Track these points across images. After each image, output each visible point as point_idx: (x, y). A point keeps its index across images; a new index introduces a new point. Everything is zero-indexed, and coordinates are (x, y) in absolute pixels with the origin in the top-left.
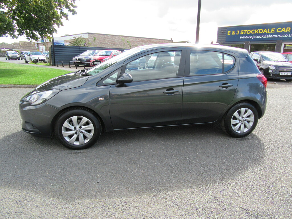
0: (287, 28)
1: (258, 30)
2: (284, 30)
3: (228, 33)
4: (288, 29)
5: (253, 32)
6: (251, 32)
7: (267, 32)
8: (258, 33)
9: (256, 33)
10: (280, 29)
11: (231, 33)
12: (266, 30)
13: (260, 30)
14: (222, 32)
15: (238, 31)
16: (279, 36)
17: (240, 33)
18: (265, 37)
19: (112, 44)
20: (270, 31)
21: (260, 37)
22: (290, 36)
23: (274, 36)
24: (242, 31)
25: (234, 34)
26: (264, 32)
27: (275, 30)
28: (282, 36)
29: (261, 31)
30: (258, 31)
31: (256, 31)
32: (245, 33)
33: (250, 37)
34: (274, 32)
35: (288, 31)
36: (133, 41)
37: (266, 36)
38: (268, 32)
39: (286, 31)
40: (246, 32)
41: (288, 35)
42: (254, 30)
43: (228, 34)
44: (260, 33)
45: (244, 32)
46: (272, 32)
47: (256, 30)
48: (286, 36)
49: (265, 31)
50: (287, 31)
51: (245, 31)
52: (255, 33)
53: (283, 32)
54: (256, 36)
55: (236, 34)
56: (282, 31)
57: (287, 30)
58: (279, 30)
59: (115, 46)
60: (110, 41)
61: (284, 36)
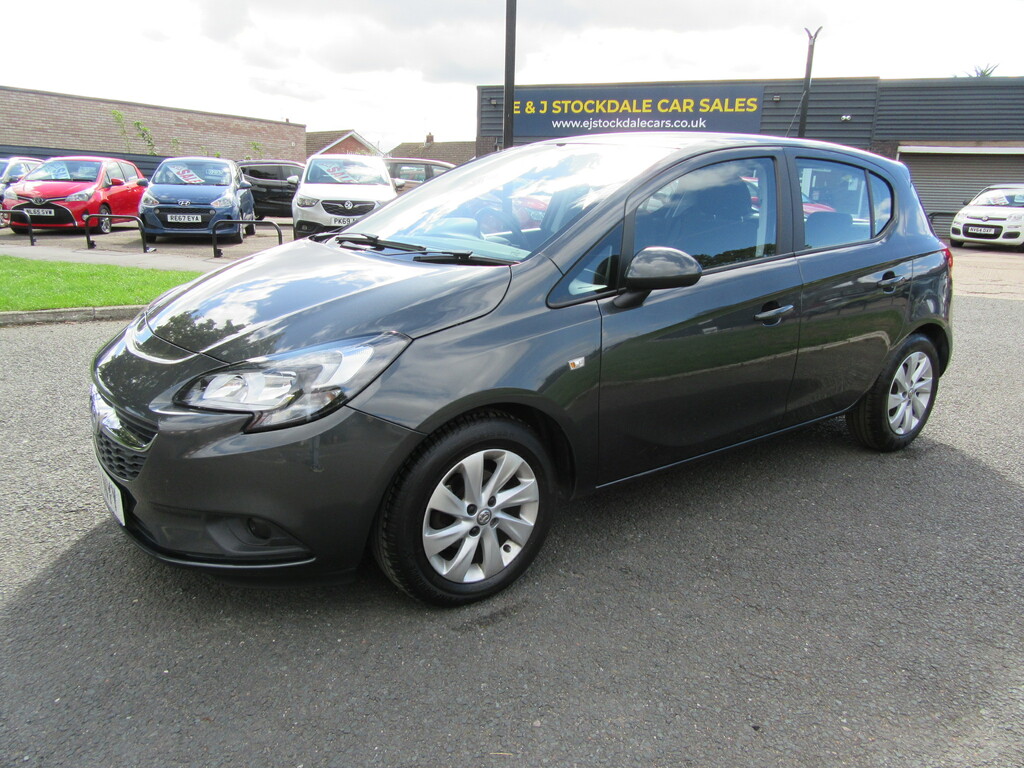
0: (685, 101)
1: (604, 102)
2: (675, 106)
4: (688, 104)
5: (590, 107)
6: (584, 107)
7: (630, 111)
8: (604, 111)
9: (600, 110)
10: (667, 101)
11: (523, 107)
12: (626, 102)
13: (610, 102)
14: (494, 102)
15: (545, 103)
16: (664, 124)
17: (550, 107)
18: (626, 124)
19: (65, 132)
20: (639, 106)
21: (613, 124)
22: (695, 124)
23: (651, 124)
24: (557, 104)
25: (533, 111)
26: (623, 108)
27: (654, 106)
28: (672, 123)
29: (613, 106)
30: (605, 106)
31: (599, 107)
32: (566, 111)
33: (581, 124)
34: (650, 111)
35: (687, 110)
36: (157, 124)
37: (628, 122)
38: (635, 111)
39: (682, 108)
40: (569, 105)
41: (689, 123)
42: (593, 102)
43: (515, 112)
44: (609, 111)
45: (563, 106)
46: (644, 111)
47: (598, 102)
48: (684, 124)
49: (626, 106)
50: (684, 111)
51: (566, 103)
52: (597, 111)
53: (675, 111)
54: (600, 121)
55: (537, 110)
56: (672, 108)
57: (685, 107)
58: (664, 106)
59: (82, 141)
60: (58, 119)
61: (678, 124)
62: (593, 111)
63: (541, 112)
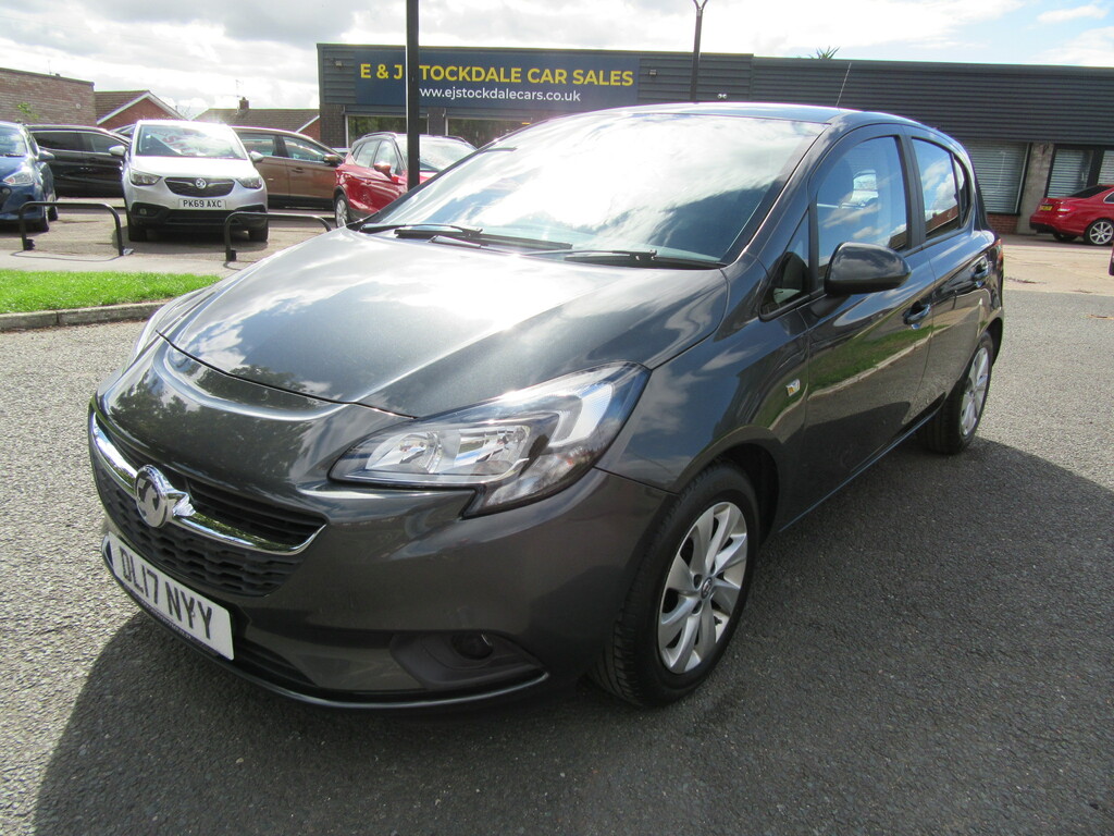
0: (557, 71)
1: (468, 68)
2: (547, 76)
3: (363, 71)
4: (561, 75)
5: (452, 73)
6: (445, 73)
7: (497, 80)
8: (468, 79)
9: (464, 77)
10: (538, 71)
11: (374, 70)
12: (492, 70)
13: (474, 69)
14: (339, 64)
15: (400, 67)
16: (536, 96)
18: (493, 95)
20: (508, 75)
21: (479, 94)
22: (568, 97)
23: (521, 95)
25: (386, 75)
26: (489, 77)
27: (524, 75)
28: (544, 95)
29: (478, 74)
30: (470, 74)
31: (463, 74)
32: (424, 78)
33: (443, 92)
34: (519, 81)
35: (560, 81)
37: (496, 92)
38: (502, 80)
39: (554, 79)
40: (429, 71)
41: (563, 96)
42: (455, 69)
43: (363, 76)
44: (474, 79)
46: (513, 80)
47: (461, 68)
48: (557, 97)
49: (492, 75)
50: (557, 82)
51: (424, 68)
52: (461, 79)
53: (547, 82)
54: (464, 91)
55: (391, 75)
56: (544, 78)
57: (557, 78)
58: (535, 76)
61: (550, 96)
62: (455, 78)
63: (395, 77)
